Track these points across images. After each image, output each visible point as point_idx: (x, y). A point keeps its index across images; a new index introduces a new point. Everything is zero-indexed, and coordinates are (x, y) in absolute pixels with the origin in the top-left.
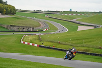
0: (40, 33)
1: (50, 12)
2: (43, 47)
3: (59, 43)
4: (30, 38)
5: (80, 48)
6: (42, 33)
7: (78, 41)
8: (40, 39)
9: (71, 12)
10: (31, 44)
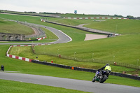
0: (32, 43)
1: (47, 15)
2: (37, 62)
3: (60, 57)
4: (19, 50)
5: (87, 64)
6: (36, 44)
7: (86, 55)
8: (33, 51)
9: (76, 15)
10: (20, 58)
